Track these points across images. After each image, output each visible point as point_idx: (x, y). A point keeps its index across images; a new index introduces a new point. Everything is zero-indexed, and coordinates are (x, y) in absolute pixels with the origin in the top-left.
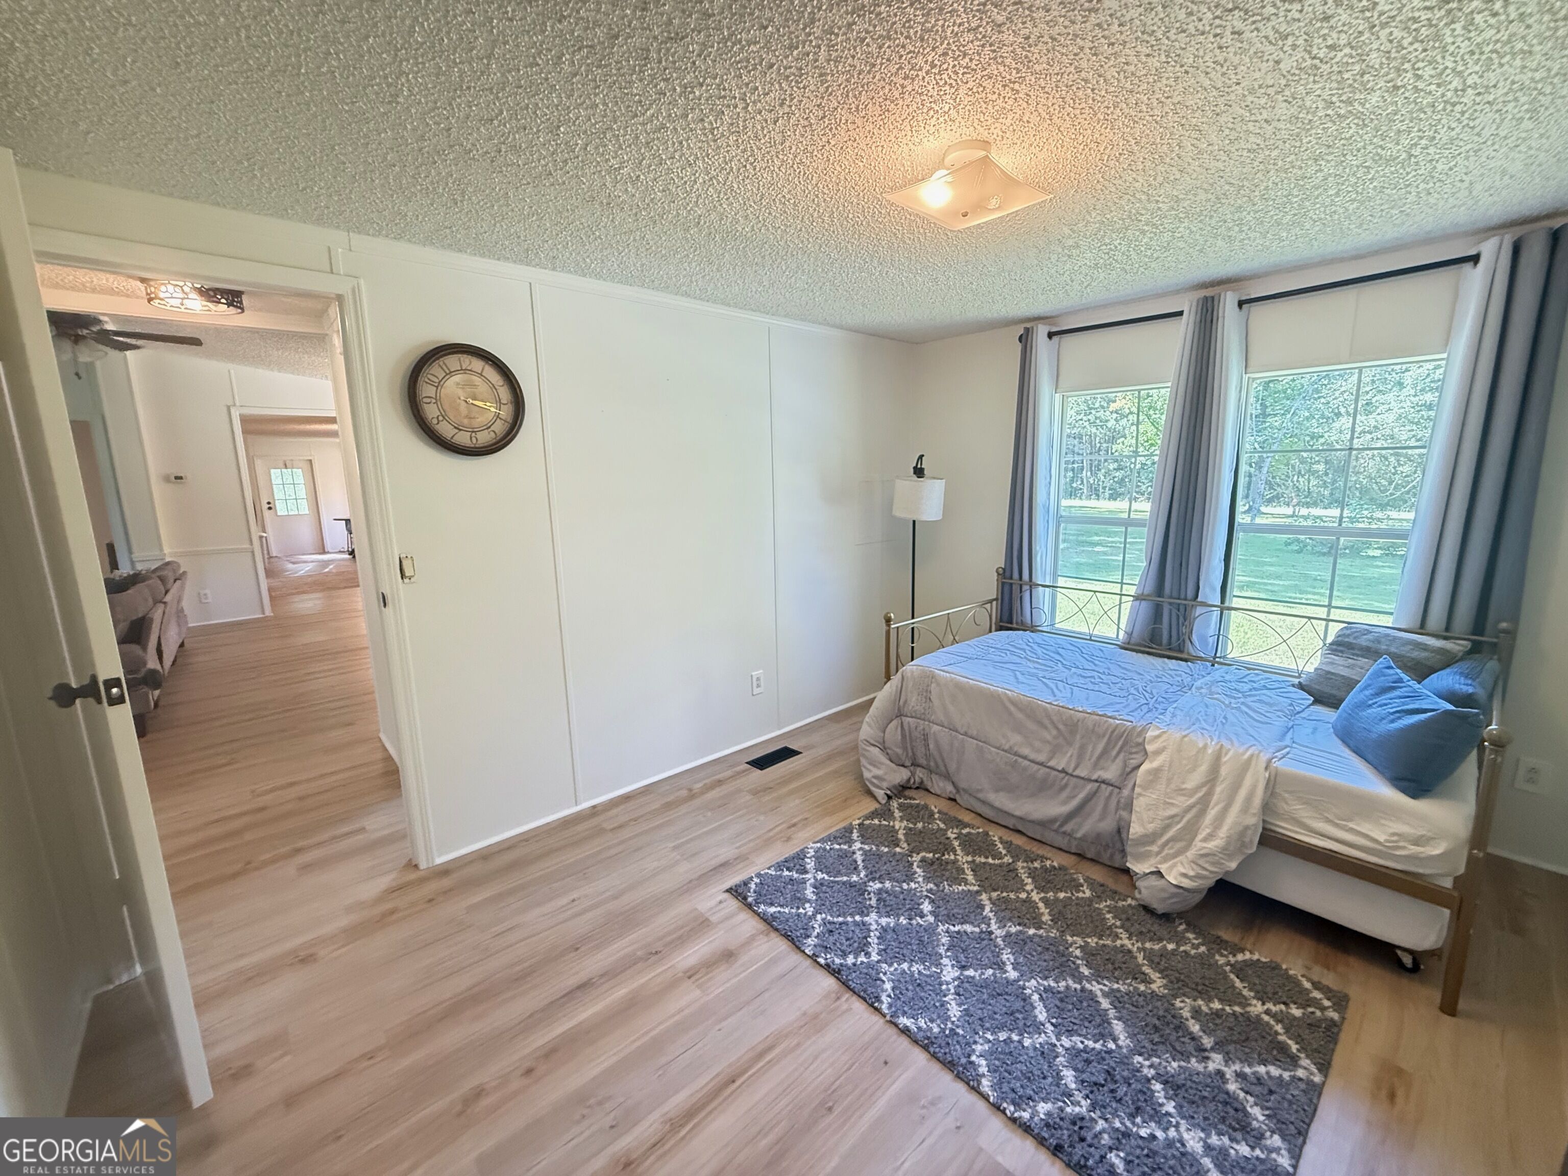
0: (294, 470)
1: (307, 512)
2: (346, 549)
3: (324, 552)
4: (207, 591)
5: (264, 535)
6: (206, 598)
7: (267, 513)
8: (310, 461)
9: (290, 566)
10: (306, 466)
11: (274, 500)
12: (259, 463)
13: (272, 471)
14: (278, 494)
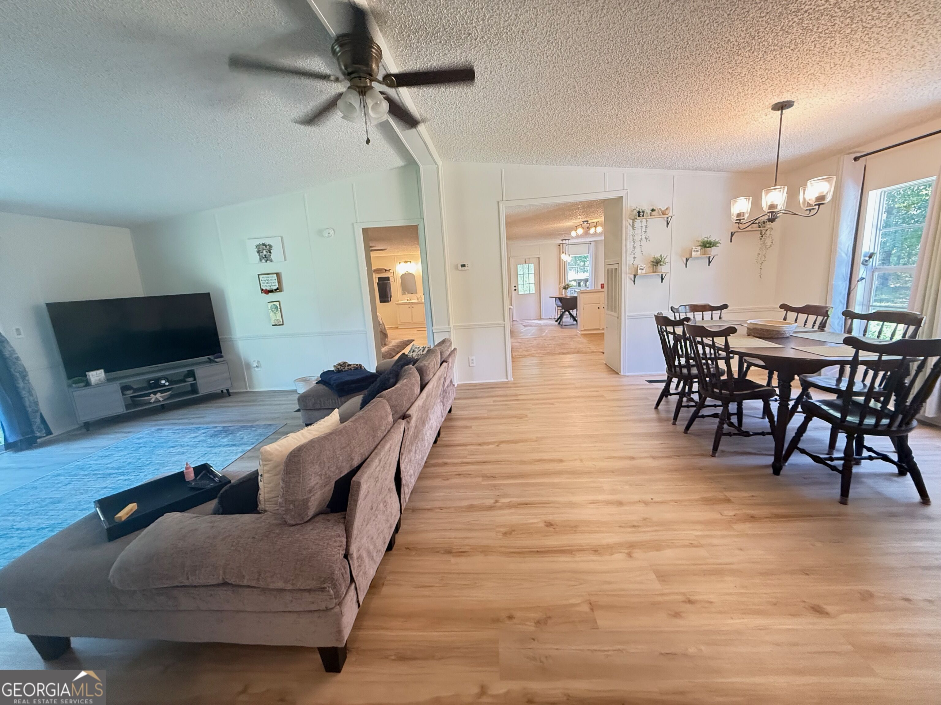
0: (530, 265)
1: (534, 292)
2: (553, 317)
3: (541, 319)
4: (474, 358)
5: (512, 307)
6: (473, 363)
7: (514, 293)
8: (539, 258)
9: (524, 329)
10: (536, 261)
11: (518, 284)
12: (512, 261)
13: (519, 266)
14: (520, 281)
